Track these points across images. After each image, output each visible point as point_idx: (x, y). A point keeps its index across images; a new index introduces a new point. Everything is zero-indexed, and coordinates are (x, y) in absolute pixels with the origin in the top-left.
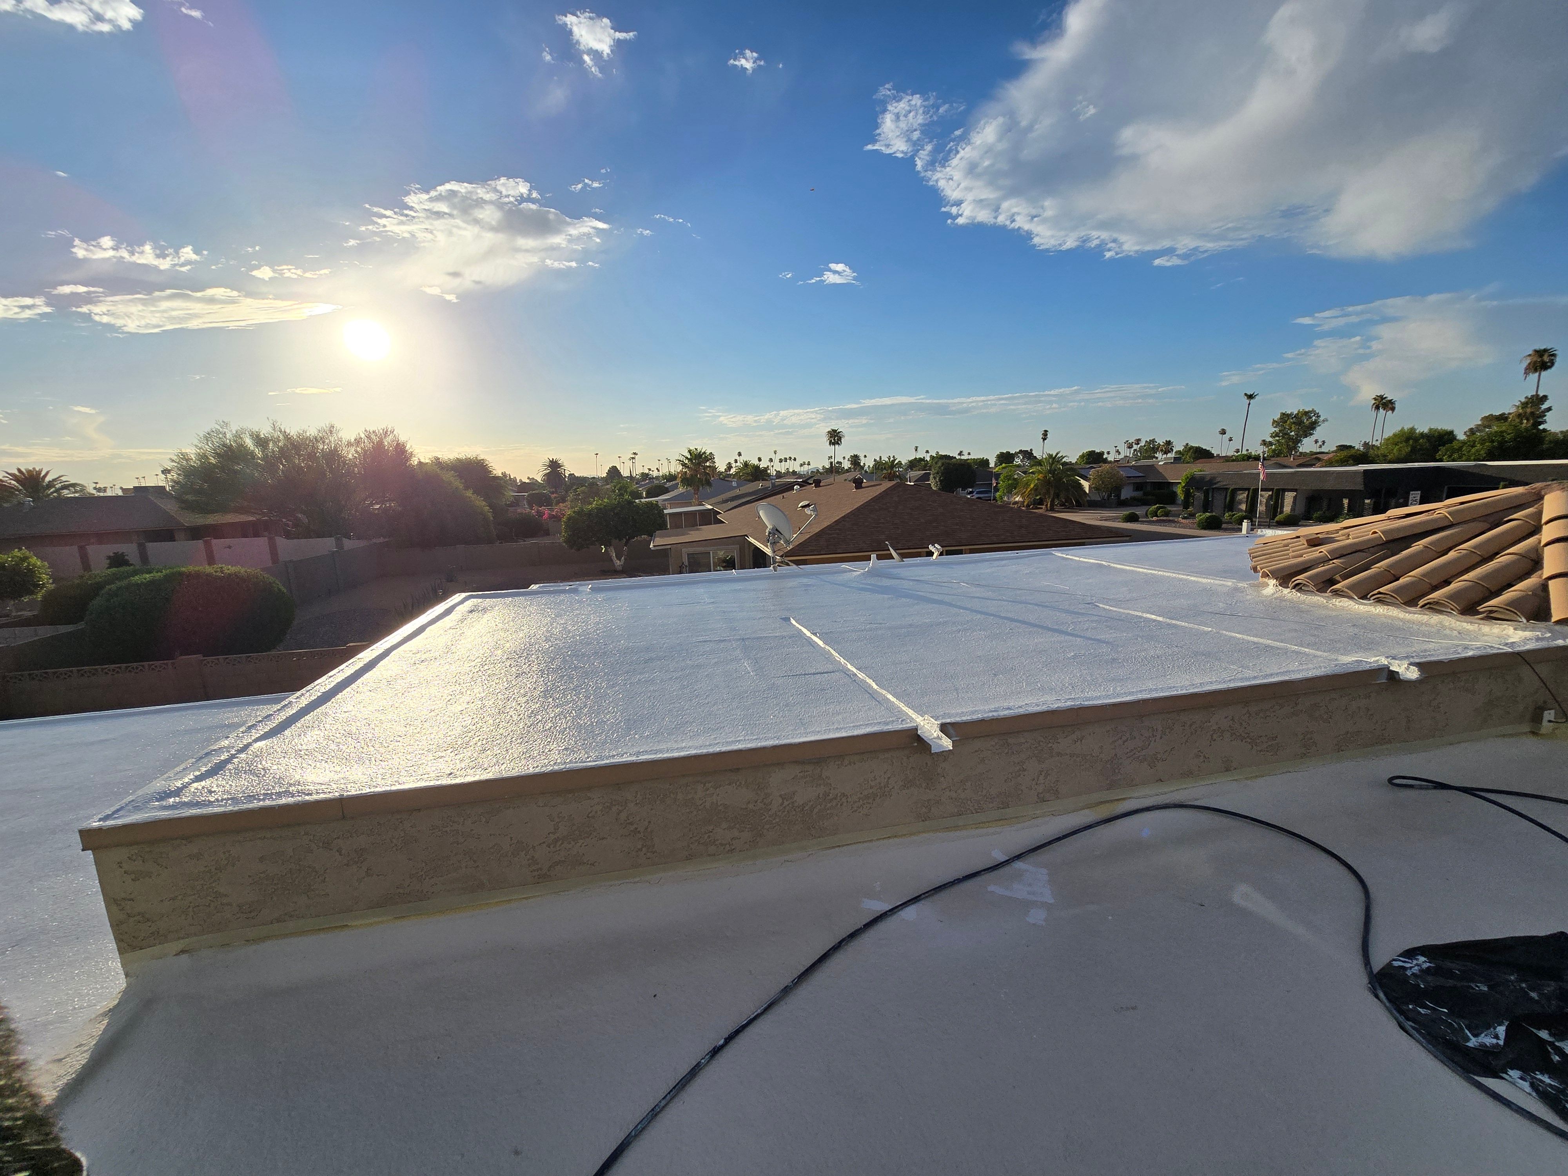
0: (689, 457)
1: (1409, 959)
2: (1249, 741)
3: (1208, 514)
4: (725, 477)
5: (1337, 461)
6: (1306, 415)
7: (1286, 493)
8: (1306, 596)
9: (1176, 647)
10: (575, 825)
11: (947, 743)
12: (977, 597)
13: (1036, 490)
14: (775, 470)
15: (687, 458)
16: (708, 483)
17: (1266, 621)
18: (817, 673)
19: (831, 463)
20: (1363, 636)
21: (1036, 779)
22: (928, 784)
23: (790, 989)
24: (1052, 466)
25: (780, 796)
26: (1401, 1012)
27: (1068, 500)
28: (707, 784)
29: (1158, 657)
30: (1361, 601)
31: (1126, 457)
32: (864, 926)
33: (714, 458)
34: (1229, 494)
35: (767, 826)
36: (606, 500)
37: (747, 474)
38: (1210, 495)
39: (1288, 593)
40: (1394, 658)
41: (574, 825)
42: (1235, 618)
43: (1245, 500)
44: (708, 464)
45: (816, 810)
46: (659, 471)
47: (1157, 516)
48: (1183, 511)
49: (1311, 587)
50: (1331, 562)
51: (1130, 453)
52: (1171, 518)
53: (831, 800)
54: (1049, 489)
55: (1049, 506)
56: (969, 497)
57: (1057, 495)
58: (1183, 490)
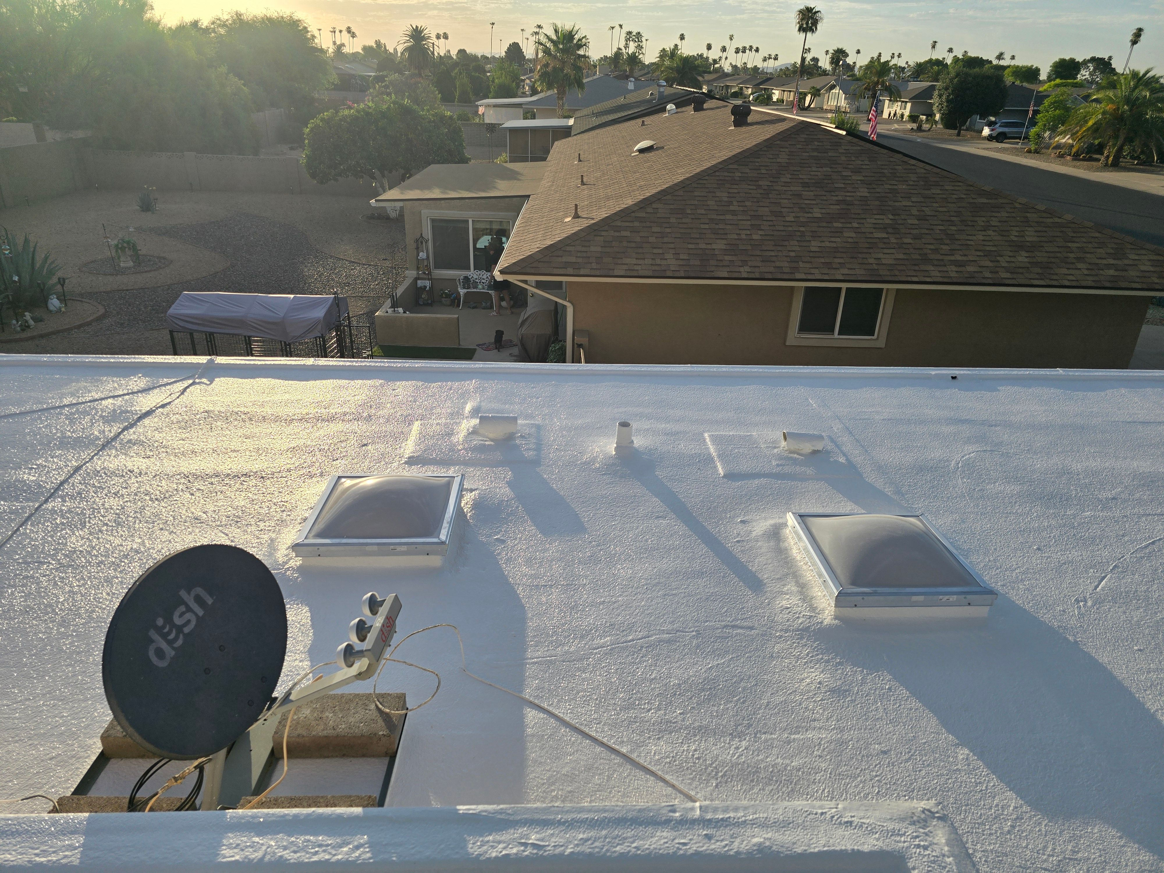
13: (1096, 130)
14: (731, 64)
16: (579, 85)
19: (804, 59)
44: (581, 52)
54: (1119, 130)
55: (1111, 159)
56: (986, 131)
57: (1129, 140)
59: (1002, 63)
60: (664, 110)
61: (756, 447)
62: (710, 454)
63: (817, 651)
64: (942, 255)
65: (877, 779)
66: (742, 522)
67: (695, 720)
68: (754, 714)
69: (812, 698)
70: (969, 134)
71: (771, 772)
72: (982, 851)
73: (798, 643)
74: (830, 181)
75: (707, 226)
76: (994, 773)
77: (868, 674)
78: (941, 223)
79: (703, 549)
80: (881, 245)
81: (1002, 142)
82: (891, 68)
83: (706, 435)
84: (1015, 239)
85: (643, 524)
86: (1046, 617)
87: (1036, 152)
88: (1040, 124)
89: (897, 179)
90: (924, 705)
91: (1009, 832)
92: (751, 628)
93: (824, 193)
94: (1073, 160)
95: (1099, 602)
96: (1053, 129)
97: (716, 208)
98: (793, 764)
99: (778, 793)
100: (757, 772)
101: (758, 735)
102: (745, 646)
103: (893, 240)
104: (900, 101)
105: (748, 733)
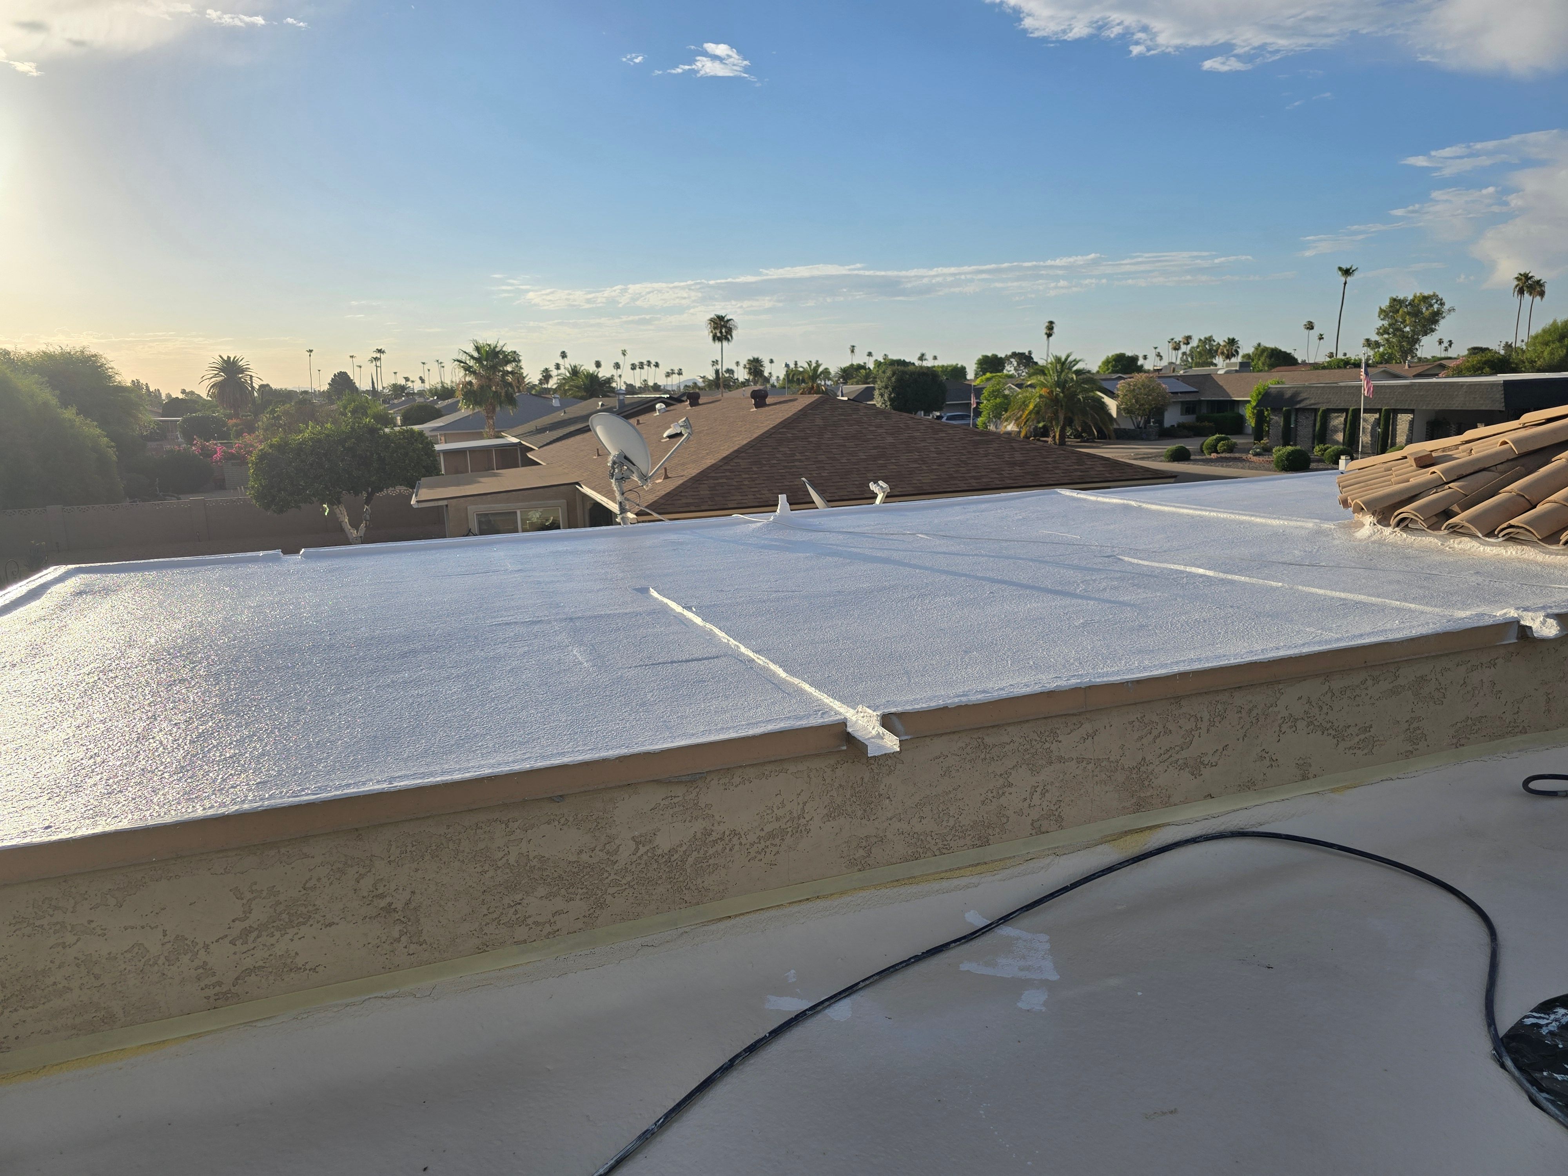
0: (476, 355)
1: (1545, 1014)
2: (1333, 733)
3: (1289, 448)
4: (540, 393)
5: (1468, 369)
6: (1424, 302)
7: (1399, 416)
8: (1414, 538)
9: (1231, 607)
10: (281, 903)
11: (891, 743)
12: (941, 553)
13: (1038, 413)
14: (625, 383)
15: (472, 357)
16: (511, 400)
17: (1357, 571)
18: (693, 660)
19: (717, 372)
20: (1488, 586)
21: (1028, 800)
22: (865, 811)
23: (653, 1134)
24: (1060, 375)
25: (633, 838)
26: (1534, 1082)
27: (1086, 428)
28: (511, 824)
29: (1205, 621)
30: (1487, 539)
31: (1171, 363)
32: (770, 1033)
33: (520, 361)
34: (1319, 419)
35: (611, 890)
36: (329, 425)
37: (577, 387)
38: (1293, 419)
39: (1390, 534)
40: (1526, 609)
41: (279, 903)
42: (1316, 570)
43: (1342, 426)
44: (509, 368)
45: (691, 860)
46: (423, 381)
47: (1218, 453)
48: (1255, 444)
49: (1421, 525)
50: (1447, 487)
51: (1175, 358)
52: (1237, 455)
53: (715, 842)
54: (1057, 412)
55: (1057, 438)
57: (1069, 420)
58: (1253, 412)
59: (925, 364)
60: (654, 410)
88: (984, 413)
93: (861, 443)
96: (998, 416)
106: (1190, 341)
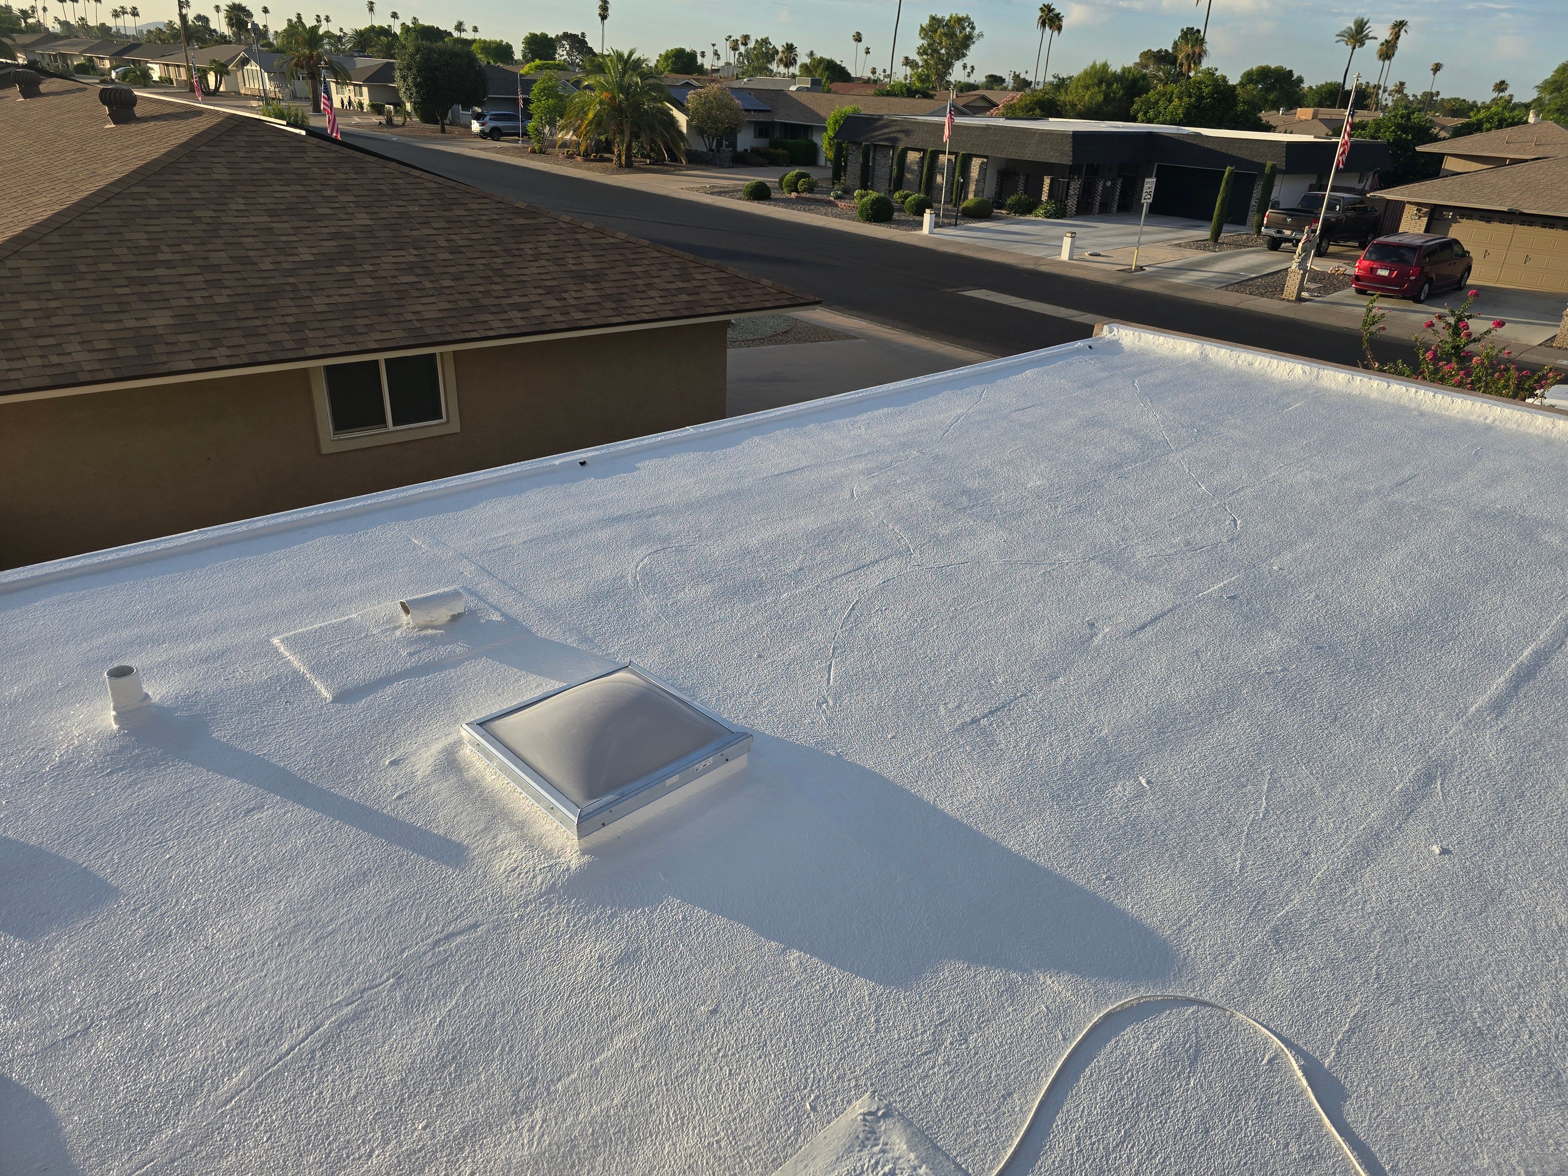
3: (870, 194)
6: (959, 24)
7: (973, 161)
13: (599, 122)
24: (623, 77)
27: (654, 147)
31: (727, 65)
34: (896, 158)
38: (870, 157)
47: (796, 191)
48: (834, 183)
51: (733, 59)
52: (818, 196)
54: (622, 124)
55: (623, 158)
56: (476, 126)
57: (635, 135)
58: (830, 143)
59: (464, 35)
61: (365, 637)
62: (295, 672)
63: (578, 913)
64: (496, 298)
65: (721, 1054)
66: (394, 763)
67: (451, 1124)
68: (533, 1059)
69: (600, 986)
70: (456, 130)
71: (592, 1134)
72: (863, 1075)
73: (549, 914)
74: (309, 206)
75: (127, 291)
76: (833, 964)
77: (651, 912)
78: (481, 255)
79: (349, 832)
80: (415, 293)
81: (498, 140)
82: (322, 38)
83: (276, 641)
84: (574, 268)
85: (225, 834)
86: (800, 738)
87: (542, 152)
88: (535, 117)
89: (403, 198)
90: (730, 918)
91: (877, 1031)
92: (475, 926)
93: (305, 224)
94: (585, 160)
95: (837, 697)
96: (552, 124)
97: (132, 258)
98: (615, 1101)
99: (614, 1159)
100: (573, 1147)
101: (552, 1088)
102: (477, 960)
103: (428, 285)
104: (352, 84)
105: (537, 1095)
106: (748, 41)
